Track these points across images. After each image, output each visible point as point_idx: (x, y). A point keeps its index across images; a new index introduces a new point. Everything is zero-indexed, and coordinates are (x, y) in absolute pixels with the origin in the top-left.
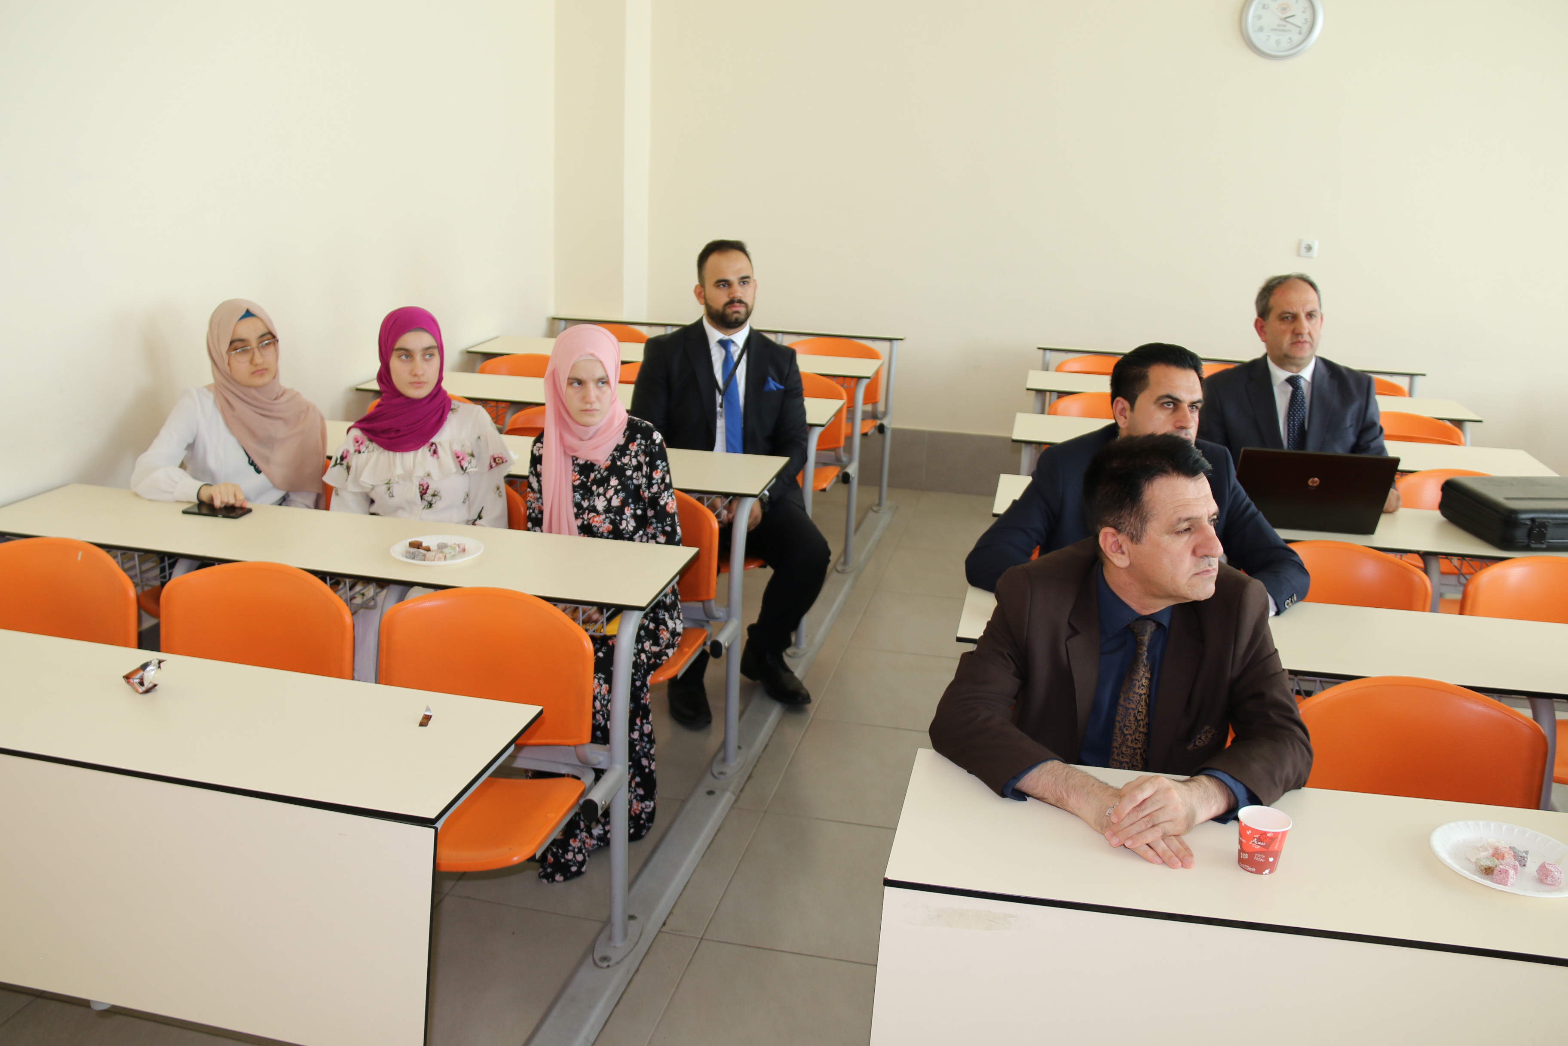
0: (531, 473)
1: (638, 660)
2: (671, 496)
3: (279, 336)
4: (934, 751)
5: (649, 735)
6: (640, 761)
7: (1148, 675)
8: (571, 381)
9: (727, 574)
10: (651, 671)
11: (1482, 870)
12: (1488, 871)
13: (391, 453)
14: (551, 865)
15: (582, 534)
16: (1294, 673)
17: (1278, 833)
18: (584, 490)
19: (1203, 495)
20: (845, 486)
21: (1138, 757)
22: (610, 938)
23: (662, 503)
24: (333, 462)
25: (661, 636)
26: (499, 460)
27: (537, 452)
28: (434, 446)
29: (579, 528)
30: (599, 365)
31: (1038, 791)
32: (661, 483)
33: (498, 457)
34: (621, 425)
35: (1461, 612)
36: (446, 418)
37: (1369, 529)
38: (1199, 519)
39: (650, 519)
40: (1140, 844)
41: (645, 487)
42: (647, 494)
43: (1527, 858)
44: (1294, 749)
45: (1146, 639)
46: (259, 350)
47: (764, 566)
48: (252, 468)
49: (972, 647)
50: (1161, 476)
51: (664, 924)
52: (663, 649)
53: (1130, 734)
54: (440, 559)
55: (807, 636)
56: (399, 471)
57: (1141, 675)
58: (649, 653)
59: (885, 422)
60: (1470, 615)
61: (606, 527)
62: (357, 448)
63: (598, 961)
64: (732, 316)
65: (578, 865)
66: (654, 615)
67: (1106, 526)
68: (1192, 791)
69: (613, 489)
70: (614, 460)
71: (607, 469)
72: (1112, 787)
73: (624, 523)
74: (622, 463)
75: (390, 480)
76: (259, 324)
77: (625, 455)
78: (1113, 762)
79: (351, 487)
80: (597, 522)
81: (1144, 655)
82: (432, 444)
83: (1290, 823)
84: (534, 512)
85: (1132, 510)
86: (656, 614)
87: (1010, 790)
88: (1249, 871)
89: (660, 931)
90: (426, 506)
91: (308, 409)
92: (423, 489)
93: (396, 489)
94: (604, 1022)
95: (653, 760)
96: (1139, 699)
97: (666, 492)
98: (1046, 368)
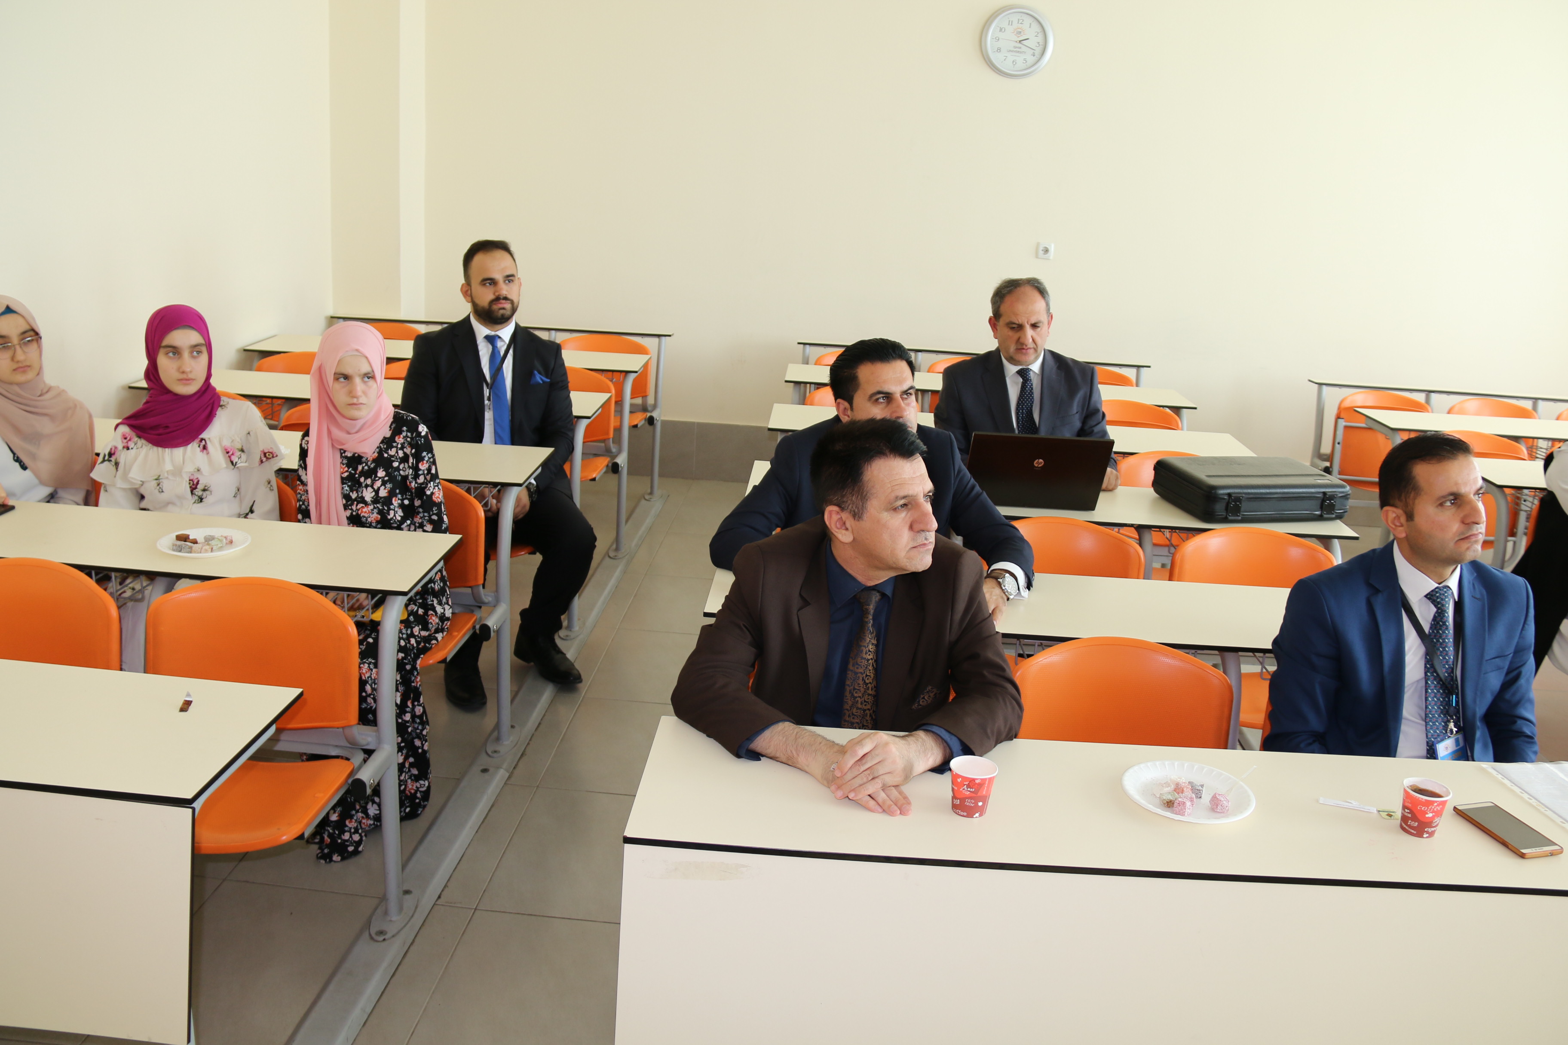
0: (300, 466)
1: (408, 645)
2: (437, 486)
3: (42, 333)
4: (676, 718)
5: (421, 717)
6: (413, 742)
7: (875, 642)
8: (337, 376)
9: (495, 561)
10: (421, 655)
11: (1164, 804)
12: (1169, 804)
13: (160, 449)
14: (328, 846)
15: (351, 525)
16: (1005, 636)
17: (985, 779)
18: (352, 481)
19: (918, 474)
20: (616, 476)
21: (868, 718)
22: (386, 913)
23: (428, 493)
24: (100, 459)
25: (430, 621)
26: (269, 455)
27: (306, 445)
28: (203, 441)
29: (348, 518)
30: (364, 360)
31: (770, 751)
32: (428, 474)
33: (269, 452)
34: (388, 419)
35: (1170, 579)
36: (216, 414)
37: (1090, 505)
38: (916, 496)
39: (417, 509)
40: (863, 795)
41: (411, 478)
42: (413, 485)
43: (1202, 791)
44: (1005, 704)
45: (871, 608)
46: (21, 347)
47: (534, 553)
48: (17, 464)
49: (712, 621)
50: (880, 458)
51: (439, 897)
52: (433, 634)
53: (860, 697)
54: (206, 551)
55: (579, 619)
56: (168, 466)
57: (868, 641)
58: (419, 637)
59: (655, 414)
60: (1177, 581)
61: (374, 517)
62: (126, 444)
63: (374, 935)
64: (498, 312)
65: (355, 844)
66: (423, 602)
67: (830, 505)
68: (909, 745)
69: (380, 480)
70: (381, 452)
71: (374, 461)
72: (837, 744)
73: (392, 513)
74: (388, 455)
75: (159, 476)
76: (21, 321)
77: (392, 447)
78: (845, 723)
79: (120, 484)
80: (366, 512)
81: (870, 623)
82: (202, 439)
83: (995, 772)
84: (303, 504)
85: (853, 490)
86: (425, 599)
87: (744, 751)
88: (962, 816)
89: (434, 904)
90: (197, 501)
91: (75, 406)
92: (193, 484)
93: (165, 485)
94: (380, 993)
95: (426, 741)
96: (866, 664)
97: (432, 483)
98: (806, 362)
